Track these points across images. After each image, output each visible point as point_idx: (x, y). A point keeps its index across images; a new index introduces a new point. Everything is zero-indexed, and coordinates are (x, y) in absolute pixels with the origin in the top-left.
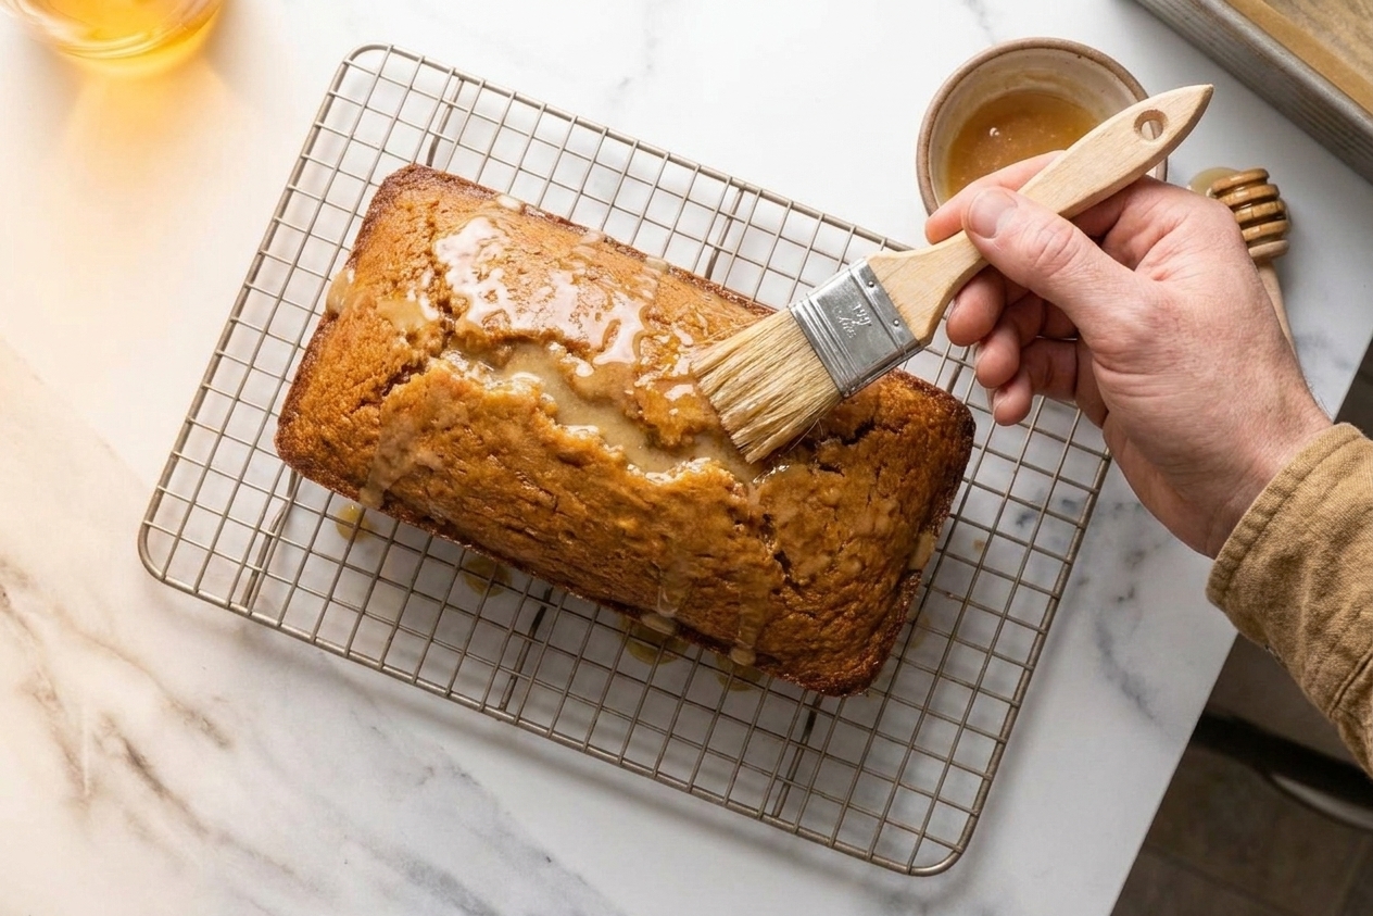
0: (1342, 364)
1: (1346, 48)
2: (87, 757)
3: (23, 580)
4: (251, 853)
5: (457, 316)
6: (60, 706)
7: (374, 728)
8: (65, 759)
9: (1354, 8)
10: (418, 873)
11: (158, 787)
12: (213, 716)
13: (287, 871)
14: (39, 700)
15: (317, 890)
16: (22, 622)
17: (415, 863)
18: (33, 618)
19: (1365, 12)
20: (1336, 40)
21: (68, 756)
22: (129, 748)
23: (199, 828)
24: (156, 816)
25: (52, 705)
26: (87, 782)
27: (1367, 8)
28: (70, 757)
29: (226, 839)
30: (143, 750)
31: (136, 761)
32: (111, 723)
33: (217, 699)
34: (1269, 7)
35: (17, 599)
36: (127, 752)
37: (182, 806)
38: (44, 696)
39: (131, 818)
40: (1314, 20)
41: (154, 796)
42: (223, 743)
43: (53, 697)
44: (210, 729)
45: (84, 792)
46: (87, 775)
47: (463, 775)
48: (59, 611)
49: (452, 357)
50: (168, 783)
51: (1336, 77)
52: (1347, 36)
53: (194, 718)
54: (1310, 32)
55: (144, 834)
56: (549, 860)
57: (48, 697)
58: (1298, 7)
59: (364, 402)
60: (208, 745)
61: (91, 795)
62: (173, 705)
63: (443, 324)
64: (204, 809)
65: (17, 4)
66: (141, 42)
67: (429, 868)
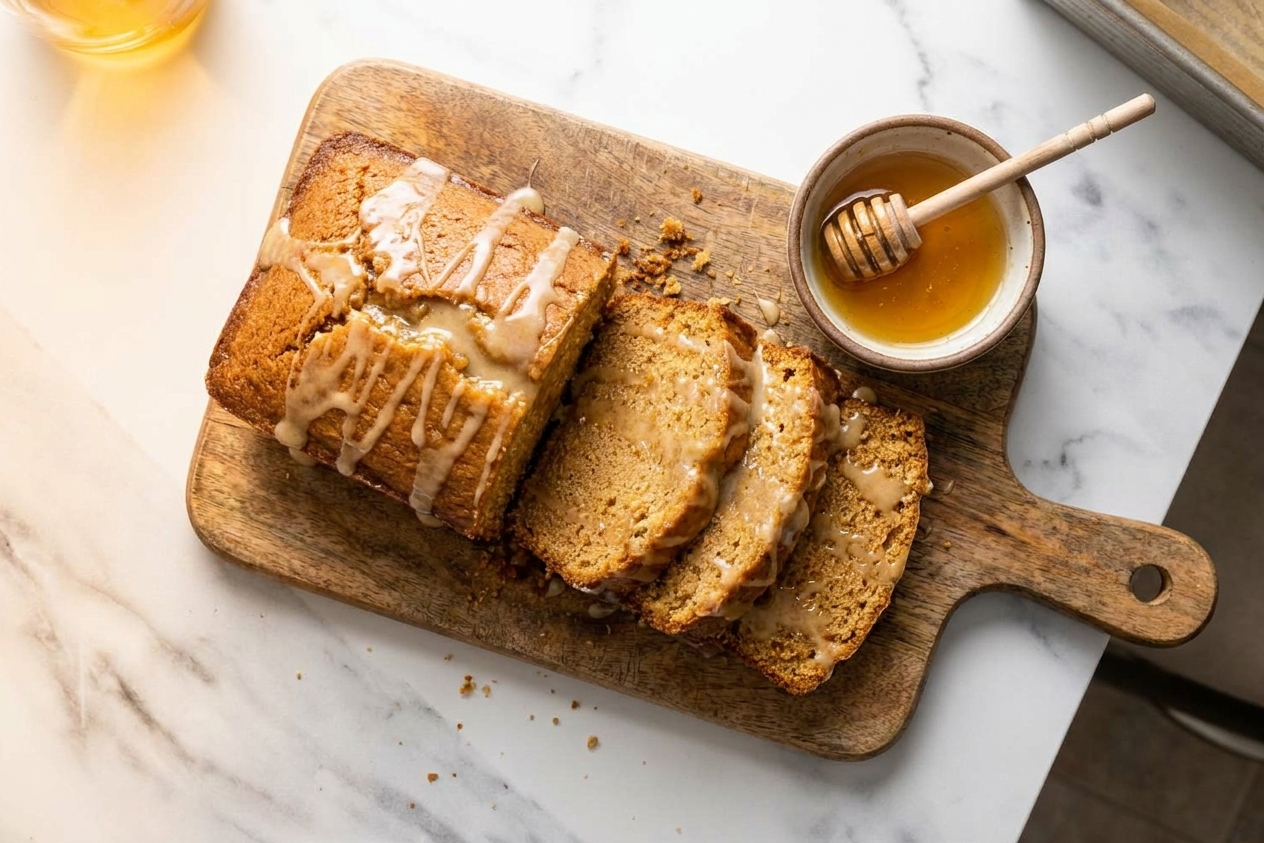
0: (1232, 333)
1: (1235, 44)
2: (83, 692)
3: (24, 530)
4: (234, 781)
5: (379, 273)
6: (59, 647)
7: (346, 666)
8: (63, 694)
9: (1241, 6)
10: (386, 798)
11: (148, 720)
12: (200, 656)
13: (267, 797)
14: (39, 639)
15: (293, 814)
16: (25, 570)
17: (383, 789)
18: (33, 565)
19: (1253, 12)
20: (1226, 37)
21: (66, 692)
22: (123, 685)
23: (185, 757)
24: (146, 745)
25: (52, 645)
26: (83, 716)
27: (1254, 7)
28: (68, 693)
29: (211, 768)
30: (134, 687)
31: (128, 696)
32: (106, 662)
33: (203, 640)
34: (1164, 6)
35: (20, 548)
36: (120, 689)
37: (171, 738)
38: (45, 637)
39: (124, 749)
40: (1206, 18)
41: (145, 728)
42: (208, 680)
43: (52, 638)
44: (196, 667)
45: (80, 724)
46: (83, 710)
47: (429, 709)
48: (59, 560)
49: (372, 311)
50: (157, 716)
51: (1226, 71)
52: (1236, 33)
53: (183, 658)
54: (1202, 29)
55: (136, 764)
56: (506, 787)
57: (47, 638)
58: (1191, 7)
59: (289, 348)
60: (196, 683)
61: (87, 728)
62: (162, 646)
63: (366, 280)
64: (191, 741)
65: (20, 4)
66: (134, 38)
67: (397, 794)
